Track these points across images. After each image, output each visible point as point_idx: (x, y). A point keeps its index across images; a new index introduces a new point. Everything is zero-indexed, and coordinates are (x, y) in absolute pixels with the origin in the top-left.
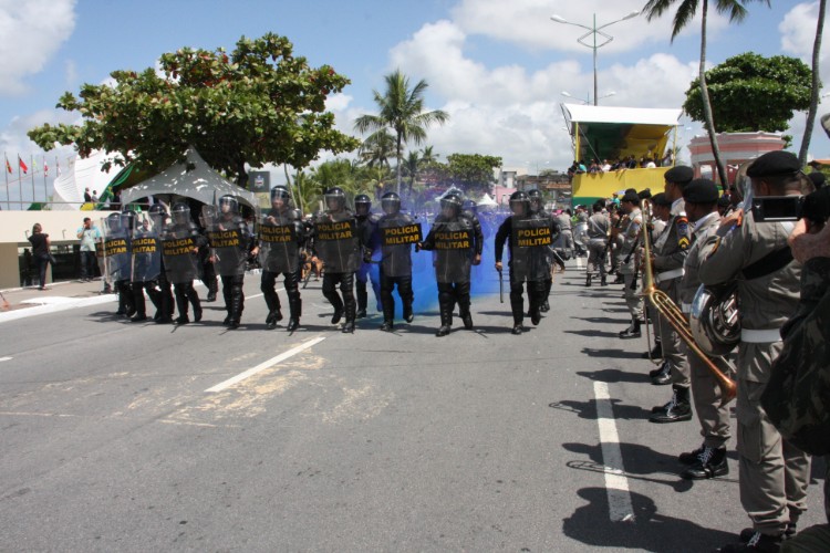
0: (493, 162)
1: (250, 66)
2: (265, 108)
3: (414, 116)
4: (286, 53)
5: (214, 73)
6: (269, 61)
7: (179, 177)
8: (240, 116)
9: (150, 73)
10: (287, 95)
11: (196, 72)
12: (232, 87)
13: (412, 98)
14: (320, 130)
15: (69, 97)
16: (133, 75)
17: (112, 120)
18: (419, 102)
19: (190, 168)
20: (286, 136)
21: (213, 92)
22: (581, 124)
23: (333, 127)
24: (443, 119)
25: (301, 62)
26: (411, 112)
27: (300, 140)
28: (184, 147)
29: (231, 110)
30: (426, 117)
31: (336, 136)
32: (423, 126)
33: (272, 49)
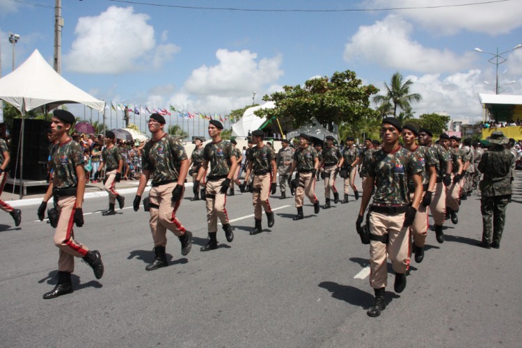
0: (445, 119)
1: (337, 83)
2: (346, 102)
3: (405, 95)
4: (353, 77)
5: (325, 87)
6: (346, 81)
7: (309, 129)
8: (337, 106)
9: (298, 87)
10: (354, 96)
11: (318, 87)
12: (332, 93)
13: (404, 87)
14: (364, 108)
15: (267, 96)
16: (291, 88)
17: (289, 107)
18: (407, 89)
19: (314, 125)
20: (351, 112)
21: (327, 95)
22: (486, 104)
23: (369, 107)
24: (418, 98)
25: (360, 82)
26: (402, 94)
27: (356, 113)
28: (311, 116)
29: (333, 103)
30: (409, 97)
31: (370, 111)
32: (408, 101)
33: (348, 76)
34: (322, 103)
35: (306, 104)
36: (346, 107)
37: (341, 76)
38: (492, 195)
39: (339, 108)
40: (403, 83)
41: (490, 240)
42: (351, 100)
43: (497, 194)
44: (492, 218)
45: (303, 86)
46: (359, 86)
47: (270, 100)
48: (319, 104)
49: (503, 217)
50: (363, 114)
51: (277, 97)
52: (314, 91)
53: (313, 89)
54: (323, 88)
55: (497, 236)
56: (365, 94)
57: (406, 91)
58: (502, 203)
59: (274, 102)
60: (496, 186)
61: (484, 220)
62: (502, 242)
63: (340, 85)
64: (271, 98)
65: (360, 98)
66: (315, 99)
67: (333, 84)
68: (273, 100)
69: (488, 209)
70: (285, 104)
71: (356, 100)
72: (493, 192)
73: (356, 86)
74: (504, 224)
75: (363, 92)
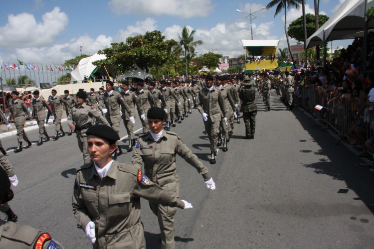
0: (219, 56)
1: (149, 39)
2: (157, 52)
3: (191, 43)
4: (159, 35)
5: (142, 43)
6: (155, 37)
7: (133, 72)
9: (122, 43)
10: (163, 47)
11: (136, 43)
12: (146, 46)
13: (190, 36)
14: (167, 55)
15: (100, 51)
16: (117, 44)
17: (118, 58)
18: (192, 38)
19: (136, 69)
20: (160, 58)
21: (143, 48)
22: (246, 47)
24: (201, 43)
25: (164, 37)
26: (189, 42)
27: (163, 59)
28: (133, 63)
29: (148, 53)
30: (195, 44)
32: (194, 47)
33: (155, 34)
34: (141, 54)
35: (130, 56)
36: (157, 56)
37: (152, 34)
38: (247, 112)
39: (152, 56)
40: (189, 33)
41: (249, 135)
42: (160, 50)
43: (250, 111)
44: (249, 124)
45: (125, 43)
46: (164, 41)
47: (102, 54)
48: (139, 55)
49: (254, 122)
50: (167, 59)
51: (108, 52)
52: (134, 46)
53: (133, 45)
54: (139, 43)
55: (252, 133)
56: (168, 46)
57: (192, 39)
58: (253, 115)
59: (106, 55)
60: (249, 107)
61: (246, 126)
62: (255, 135)
63: (151, 41)
64: (104, 52)
65: (165, 49)
66: (136, 52)
67: (146, 40)
68: (105, 54)
69: (247, 119)
70: (116, 57)
71: (162, 50)
72: (248, 110)
73: (162, 40)
74: (255, 126)
75: (167, 45)
